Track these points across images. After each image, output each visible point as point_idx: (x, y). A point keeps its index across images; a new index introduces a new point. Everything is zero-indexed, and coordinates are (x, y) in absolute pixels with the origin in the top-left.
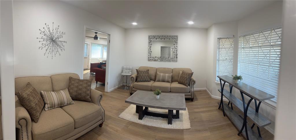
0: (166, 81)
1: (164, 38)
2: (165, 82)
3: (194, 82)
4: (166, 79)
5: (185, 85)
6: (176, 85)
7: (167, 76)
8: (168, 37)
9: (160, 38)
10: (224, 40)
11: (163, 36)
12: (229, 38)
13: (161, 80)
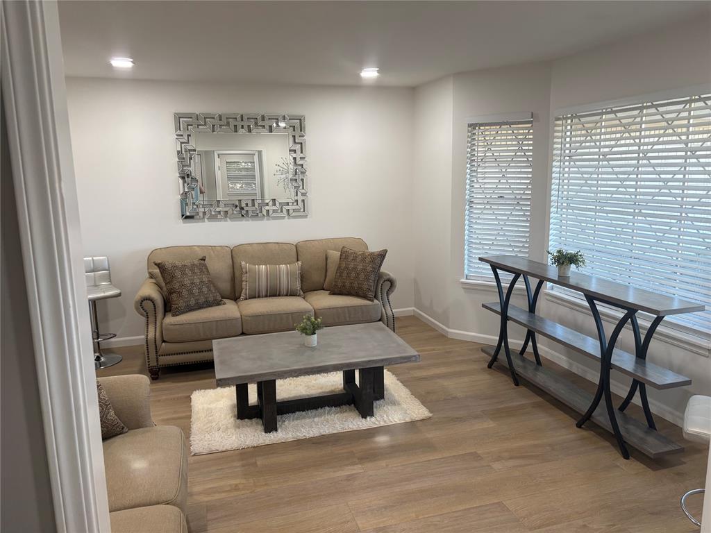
0: (284, 291)
1: (245, 127)
2: (279, 295)
3: (392, 283)
4: (284, 283)
5: (365, 297)
6: (324, 301)
7: (286, 272)
8: (263, 120)
9: (228, 124)
10: (490, 132)
11: (242, 116)
12: (510, 124)
13: (263, 292)
